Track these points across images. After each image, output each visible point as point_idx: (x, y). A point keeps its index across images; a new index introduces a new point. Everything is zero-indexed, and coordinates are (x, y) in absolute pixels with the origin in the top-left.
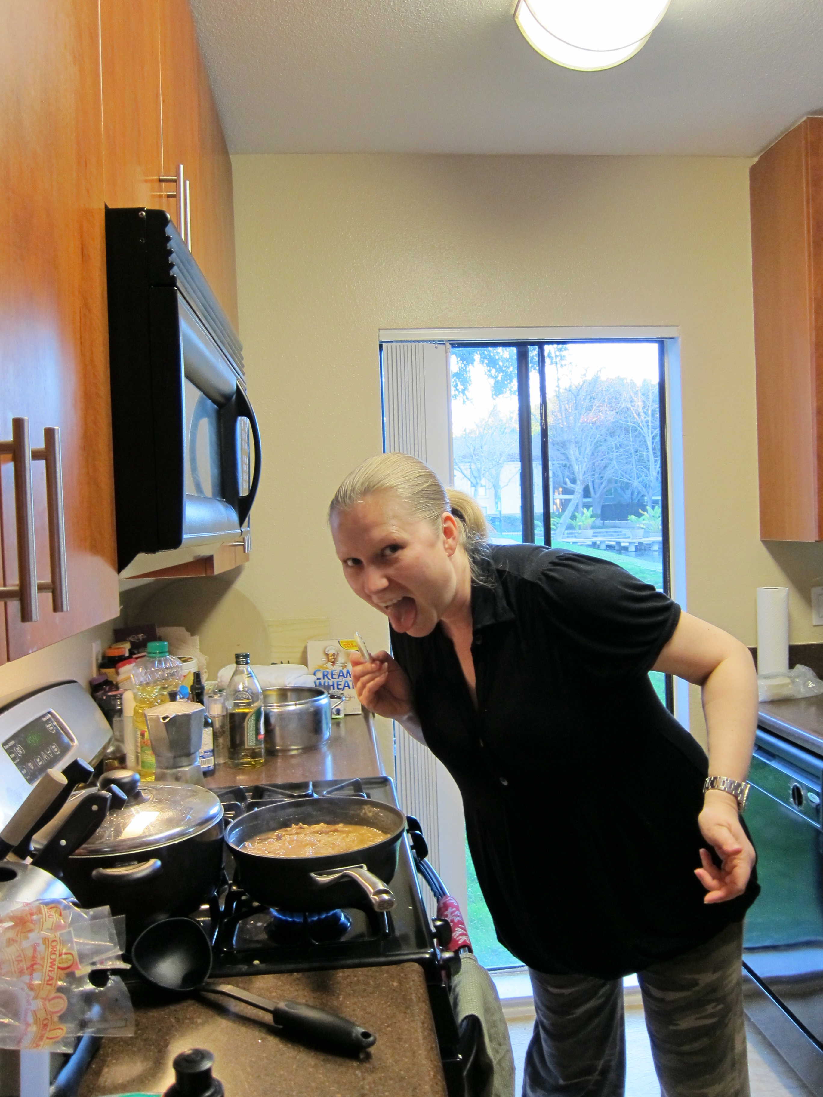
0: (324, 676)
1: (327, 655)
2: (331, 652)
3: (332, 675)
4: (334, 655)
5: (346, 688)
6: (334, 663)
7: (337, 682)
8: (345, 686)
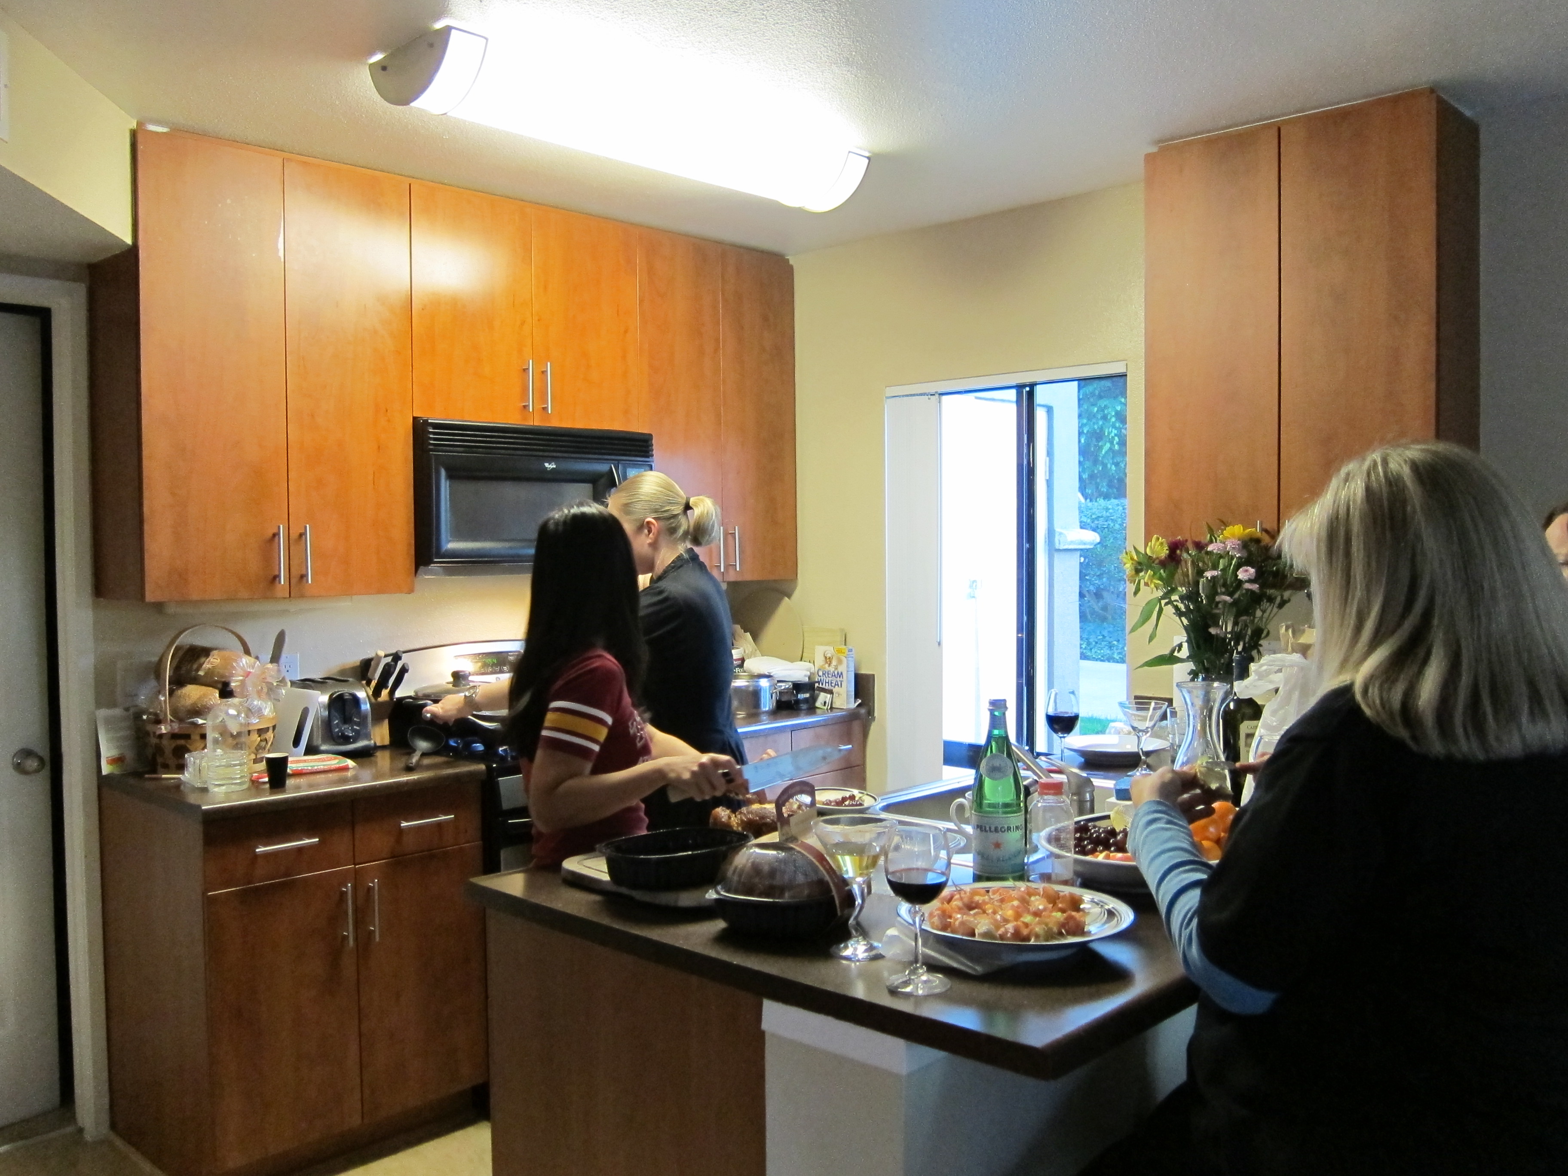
0: (823, 674)
1: (826, 658)
2: (829, 655)
3: (828, 674)
4: (830, 658)
5: (836, 686)
6: (829, 665)
7: (831, 680)
8: (835, 685)
